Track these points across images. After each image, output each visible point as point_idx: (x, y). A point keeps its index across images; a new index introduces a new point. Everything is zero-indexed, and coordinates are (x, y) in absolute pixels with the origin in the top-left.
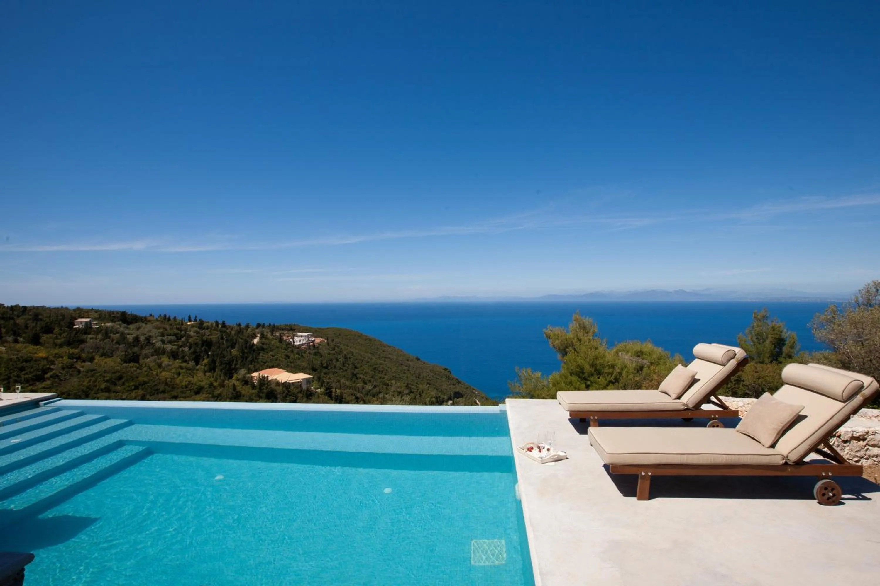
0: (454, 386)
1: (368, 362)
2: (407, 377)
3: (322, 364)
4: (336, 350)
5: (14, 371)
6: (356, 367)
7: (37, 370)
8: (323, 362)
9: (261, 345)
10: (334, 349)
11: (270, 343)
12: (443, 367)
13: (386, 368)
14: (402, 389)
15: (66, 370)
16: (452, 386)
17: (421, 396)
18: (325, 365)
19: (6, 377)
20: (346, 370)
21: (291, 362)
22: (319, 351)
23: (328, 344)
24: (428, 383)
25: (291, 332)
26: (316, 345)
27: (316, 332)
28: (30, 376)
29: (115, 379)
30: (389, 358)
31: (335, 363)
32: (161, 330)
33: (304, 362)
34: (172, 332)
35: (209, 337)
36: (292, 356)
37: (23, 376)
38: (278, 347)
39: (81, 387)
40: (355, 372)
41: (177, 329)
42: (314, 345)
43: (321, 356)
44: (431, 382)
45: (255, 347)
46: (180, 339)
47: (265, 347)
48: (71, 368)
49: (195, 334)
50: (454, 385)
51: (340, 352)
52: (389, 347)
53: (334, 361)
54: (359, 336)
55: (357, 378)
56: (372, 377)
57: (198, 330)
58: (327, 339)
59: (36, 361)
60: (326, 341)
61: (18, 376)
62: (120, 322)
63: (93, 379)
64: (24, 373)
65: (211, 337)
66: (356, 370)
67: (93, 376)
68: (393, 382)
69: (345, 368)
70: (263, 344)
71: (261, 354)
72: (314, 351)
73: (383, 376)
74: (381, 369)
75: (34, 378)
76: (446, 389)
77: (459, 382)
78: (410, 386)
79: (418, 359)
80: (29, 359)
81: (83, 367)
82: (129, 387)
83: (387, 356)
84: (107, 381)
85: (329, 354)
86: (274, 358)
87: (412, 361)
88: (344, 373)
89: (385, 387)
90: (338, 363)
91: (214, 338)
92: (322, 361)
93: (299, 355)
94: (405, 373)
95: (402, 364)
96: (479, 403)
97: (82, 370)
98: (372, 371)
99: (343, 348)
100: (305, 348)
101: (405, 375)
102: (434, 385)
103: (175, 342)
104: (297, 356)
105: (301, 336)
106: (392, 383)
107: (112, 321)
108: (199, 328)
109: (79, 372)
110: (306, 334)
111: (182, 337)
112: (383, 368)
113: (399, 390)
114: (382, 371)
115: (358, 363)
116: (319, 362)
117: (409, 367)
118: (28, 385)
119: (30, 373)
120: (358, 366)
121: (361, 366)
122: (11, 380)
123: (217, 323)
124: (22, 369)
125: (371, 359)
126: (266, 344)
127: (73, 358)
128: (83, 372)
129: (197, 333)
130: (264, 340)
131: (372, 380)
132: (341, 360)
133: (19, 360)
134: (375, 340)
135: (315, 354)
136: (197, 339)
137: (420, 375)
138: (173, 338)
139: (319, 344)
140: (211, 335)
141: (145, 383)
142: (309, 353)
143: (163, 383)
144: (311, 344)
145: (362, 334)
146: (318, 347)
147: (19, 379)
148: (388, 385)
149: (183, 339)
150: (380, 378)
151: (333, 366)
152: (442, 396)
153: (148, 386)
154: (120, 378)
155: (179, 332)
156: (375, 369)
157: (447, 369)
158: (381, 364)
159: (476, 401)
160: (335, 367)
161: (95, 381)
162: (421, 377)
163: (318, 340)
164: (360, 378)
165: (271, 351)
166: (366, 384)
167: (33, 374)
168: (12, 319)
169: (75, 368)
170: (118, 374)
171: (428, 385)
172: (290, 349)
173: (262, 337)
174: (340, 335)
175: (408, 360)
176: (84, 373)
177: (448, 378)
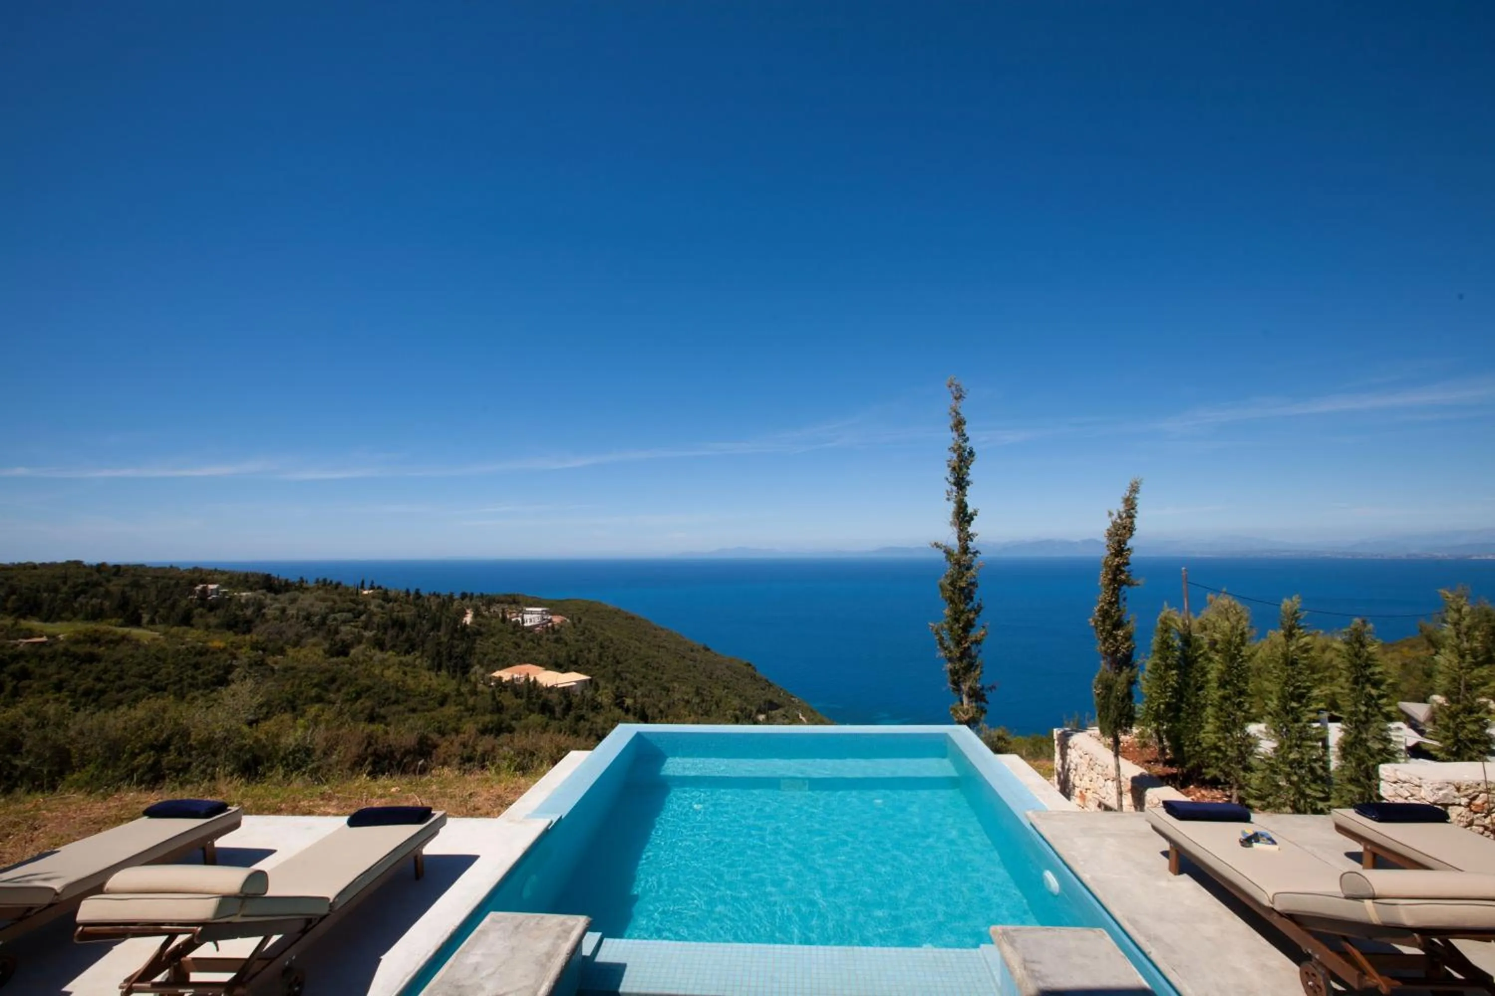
0: (763, 692)
1: (635, 654)
2: (694, 678)
3: (569, 656)
4: (586, 635)
5: (187, 671)
6: (618, 662)
7: (218, 667)
8: (572, 653)
9: (476, 627)
10: (583, 633)
11: (490, 624)
12: (745, 662)
13: (663, 664)
14: (691, 695)
15: (256, 668)
16: (760, 692)
17: (718, 707)
18: (573, 658)
19: (177, 678)
20: (605, 667)
21: (523, 654)
22: (563, 636)
23: (574, 625)
24: (725, 687)
25: (514, 606)
26: (556, 627)
27: (554, 607)
28: (209, 677)
29: (326, 682)
30: (664, 647)
31: (587, 656)
32: (330, 603)
33: (541, 653)
34: (345, 606)
35: (401, 614)
36: (523, 644)
37: (200, 677)
38: (501, 631)
39: (284, 695)
40: (619, 670)
41: (352, 601)
42: (553, 626)
43: (566, 644)
44: (731, 685)
45: (468, 630)
46: (359, 617)
47: (483, 630)
48: (260, 665)
49: (379, 609)
50: (763, 689)
51: (593, 637)
52: (662, 629)
53: (586, 652)
54: (616, 613)
55: (622, 679)
56: (644, 677)
57: (383, 603)
58: (572, 619)
59: (213, 653)
60: (568, 621)
61: (193, 677)
62: (264, 591)
63: (297, 682)
64: (201, 671)
65: (405, 614)
66: (620, 666)
67: (294, 677)
68: (676, 685)
69: (602, 663)
70: (480, 625)
71: (478, 642)
72: (555, 636)
73: (659, 675)
74: (656, 665)
75: (215, 679)
76: (753, 696)
77: (770, 685)
78: (700, 691)
79: (707, 649)
80: (204, 650)
81: (276, 663)
82: (348, 694)
83: (662, 644)
84: (316, 685)
85: (577, 641)
86: (498, 648)
87: (698, 650)
88: (602, 672)
89: (664, 693)
90: (592, 655)
91: (408, 614)
92: (568, 652)
93: (534, 642)
94: (690, 671)
95: (684, 657)
96: (804, 719)
97: (276, 667)
98: (642, 667)
99: (597, 630)
100: (541, 631)
101: (691, 674)
102: (734, 689)
103: (352, 621)
104: (530, 643)
105: (532, 613)
106: (674, 687)
107: (251, 589)
108: (384, 600)
109: (273, 670)
110: (540, 609)
111: (360, 614)
112: (658, 663)
113: (686, 697)
114: (658, 668)
115: (621, 654)
116: (564, 654)
117: (695, 661)
118: (208, 691)
119: (209, 672)
120: (622, 659)
121: (626, 660)
122: (185, 683)
123: (408, 593)
124: (196, 666)
125: (640, 649)
126: (485, 625)
127: (257, 649)
128: (278, 670)
129: (383, 608)
130: (479, 619)
131: (645, 681)
132: (596, 651)
133: (190, 652)
134: (641, 619)
135: (557, 641)
136: (382, 618)
137: (712, 674)
138: (350, 615)
139: (561, 626)
140: (403, 611)
141: (369, 688)
142: (548, 640)
143: (393, 687)
144: (550, 624)
145: (619, 610)
146: (558, 631)
147: (195, 682)
148: (669, 691)
149: (363, 618)
150: (656, 679)
151: (584, 661)
152: (749, 707)
153: (375, 693)
154: (333, 680)
155: (354, 606)
156: (647, 664)
157: (749, 665)
158: (654, 657)
159: (798, 716)
160: (588, 662)
161: (300, 685)
162: (714, 676)
163: (557, 619)
164: (626, 679)
165: (493, 635)
166: (636, 688)
167: (213, 674)
168: (100, 585)
169: (267, 664)
170: (328, 675)
171: (726, 691)
172: (519, 634)
173: (477, 614)
174: (587, 611)
175: (692, 651)
176: (282, 673)
177: (753, 677)
